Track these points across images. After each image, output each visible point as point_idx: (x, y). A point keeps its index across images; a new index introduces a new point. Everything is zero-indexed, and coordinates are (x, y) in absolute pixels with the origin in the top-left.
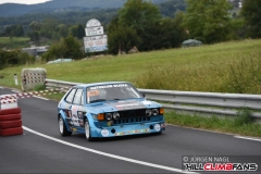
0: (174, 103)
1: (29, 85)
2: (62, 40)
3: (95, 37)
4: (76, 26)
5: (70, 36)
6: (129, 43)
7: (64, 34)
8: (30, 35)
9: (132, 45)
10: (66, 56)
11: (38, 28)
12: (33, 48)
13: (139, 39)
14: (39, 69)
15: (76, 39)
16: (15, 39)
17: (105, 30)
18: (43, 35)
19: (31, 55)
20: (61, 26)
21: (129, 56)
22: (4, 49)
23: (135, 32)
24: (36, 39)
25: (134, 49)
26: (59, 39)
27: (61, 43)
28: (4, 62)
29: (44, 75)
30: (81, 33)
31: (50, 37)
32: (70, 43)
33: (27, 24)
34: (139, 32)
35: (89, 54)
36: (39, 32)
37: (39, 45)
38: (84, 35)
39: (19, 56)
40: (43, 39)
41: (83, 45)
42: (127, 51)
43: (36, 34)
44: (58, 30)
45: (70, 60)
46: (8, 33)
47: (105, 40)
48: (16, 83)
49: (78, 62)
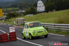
0: (68, 28)
1: (19, 24)
2: (30, 8)
3: (41, 7)
4: (34, 3)
5: (32, 7)
6: (52, 8)
7: (30, 6)
8: (19, 7)
9: (53, 9)
10: (31, 13)
11: (22, 4)
12: (20, 11)
13: (56, 7)
14: (22, 18)
15: (34, 8)
16: (14, 8)
17: (44, 4)
18: (23, 7)
19: (19, 13)
20: (29, 3)
21: (52, 13)
22: (11, 12)
23: (54, 4)
24: (21, 8)
26: (29, 8)
27: (29, 9)
28: (11, 16)
29: (24, 20)
30: (36, 5)
31: (26, 7)
32: (32, 9)
33: (18, 3)
34: (56, 4)
35: (39, 13)
36: (22, 6)
37: (22, 10)
38: (37, 6)
39: (16, 14)
40: (23, 8)
41: (37, 9)
42: (52, 11)
43: (21, 6)
44: (28, 5)
45: (32, 15)
46: (12, 6)
47: (44, 8)
48: (15, 23)
49: (35, 15)
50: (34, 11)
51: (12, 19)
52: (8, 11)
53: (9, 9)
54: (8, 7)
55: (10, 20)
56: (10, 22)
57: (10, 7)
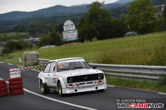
0: (120, 72)
1: (28, 63)
2: (49, 33)
3: (70, 31)
4: (58, 25)
5: (54, 31)
6: (91, 35)
7: (50, 29)
8: (29, 31)
9: (93, 36)
10: (52, 44)
11: (34, 26)
12: (31, 39)
13: (98, 32)
14: (34, 52)
15: (58, 33)
16: (20, 34)
17: (76, 27)
18: (37, 31)
19: (29, 43)
20: (48, 25)
21: (91, 43)
22: (13, 40)
23: (95, 27)
24: (33, 33)
25: (95, 39)
26: (47, 33)
27: (48, 36)
28: (12, 48)
29: (38, 56)
30: (61, 29)
31: (41, 32)
32: (54, 36)
33: (27, 24)
34: (98, 28)
35: (66, 42)
36: (35, 29)
37: (35, 37)
38: (63, 30)
39: (22, 44)
40: (37, 33)
41: (62, 37)
42: (90, 40)
43: (33, 30)
44: (46, 27)
45: (54, 46)
46: (15, 30)
47: (76, 33)
48: (20, 61)
49: (59, 48)
50: (56, 40)
51: (16, 54)
52: (8, 38)
53: (9, 35)
54: (8, 31)
55: (11, 55)
56: (11, 58)
57: (12, 31)
